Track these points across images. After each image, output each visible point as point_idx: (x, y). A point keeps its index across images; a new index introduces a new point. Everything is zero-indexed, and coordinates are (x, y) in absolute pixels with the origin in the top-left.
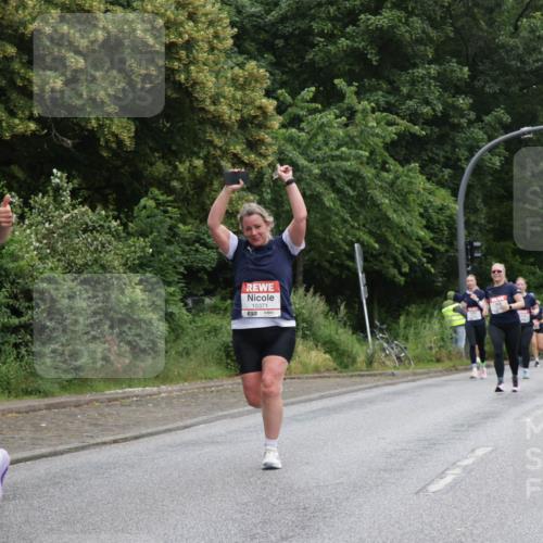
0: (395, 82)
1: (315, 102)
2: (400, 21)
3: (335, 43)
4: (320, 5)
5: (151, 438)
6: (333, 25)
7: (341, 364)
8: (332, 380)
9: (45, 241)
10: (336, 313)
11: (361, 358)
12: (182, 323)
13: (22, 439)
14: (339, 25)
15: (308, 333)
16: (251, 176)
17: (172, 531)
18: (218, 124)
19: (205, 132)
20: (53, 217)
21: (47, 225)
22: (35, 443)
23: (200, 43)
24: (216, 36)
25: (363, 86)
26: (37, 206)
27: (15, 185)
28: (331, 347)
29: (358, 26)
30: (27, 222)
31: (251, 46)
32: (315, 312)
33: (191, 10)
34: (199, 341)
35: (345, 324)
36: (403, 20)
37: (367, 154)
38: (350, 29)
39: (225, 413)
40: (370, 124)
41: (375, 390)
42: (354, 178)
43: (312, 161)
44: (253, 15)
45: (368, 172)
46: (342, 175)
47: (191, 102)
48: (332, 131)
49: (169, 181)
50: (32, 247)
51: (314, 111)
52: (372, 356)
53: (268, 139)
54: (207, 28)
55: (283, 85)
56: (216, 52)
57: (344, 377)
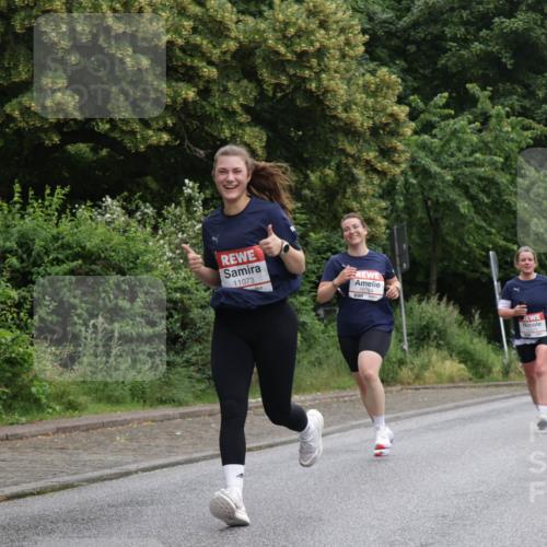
0: (530, 86)
1: (448, 108)
2: (536, 24)
3: (467, 48)
4: (452, 9)
5: (286, 446)
6: (466, 29)
7: (476, 374)
8: (467, 391)
9: (178, 252)
10: (471, 323)
11: (497, 368)
12: (314, 332)
13: (157, 446)
14: (472, 30)
15: (441, 342)
16: (385, 183)
17: (309, 537)
18: (350, 131)
19: (336, 141)
20: (186, 227)
21: (180, 235)
22: (170, 450)
23: (332, 51)
24: (348, 43)
25: (498, 91)
26: (170, 216)
27: (149, 197)
28: (466, 357)
29: (492, 30)
30: (160, 232)
31: (382, 52)
32: (448, 320)
33: (322, 18)
34: (331, 350)
35: (480, 334)
36: (539, 22)
37: (501, 160)
38: (484, 33)
39: (359, 422)
40: (506, 129)
41: (512, 400)
42: (488, 184)
43: (444, 168)
44: (385, 22)
45: (503, 179)
46: (476, 181)
47: (323, 110)
48: (465, 137)
49: (301, 189)
50: (166, 257)
51: (446, 118)
52: (509, 365)
53: (401, 147)
54: (338, 36)
55: (415, 91)
56: (347, 59)
57: (479, 387)
